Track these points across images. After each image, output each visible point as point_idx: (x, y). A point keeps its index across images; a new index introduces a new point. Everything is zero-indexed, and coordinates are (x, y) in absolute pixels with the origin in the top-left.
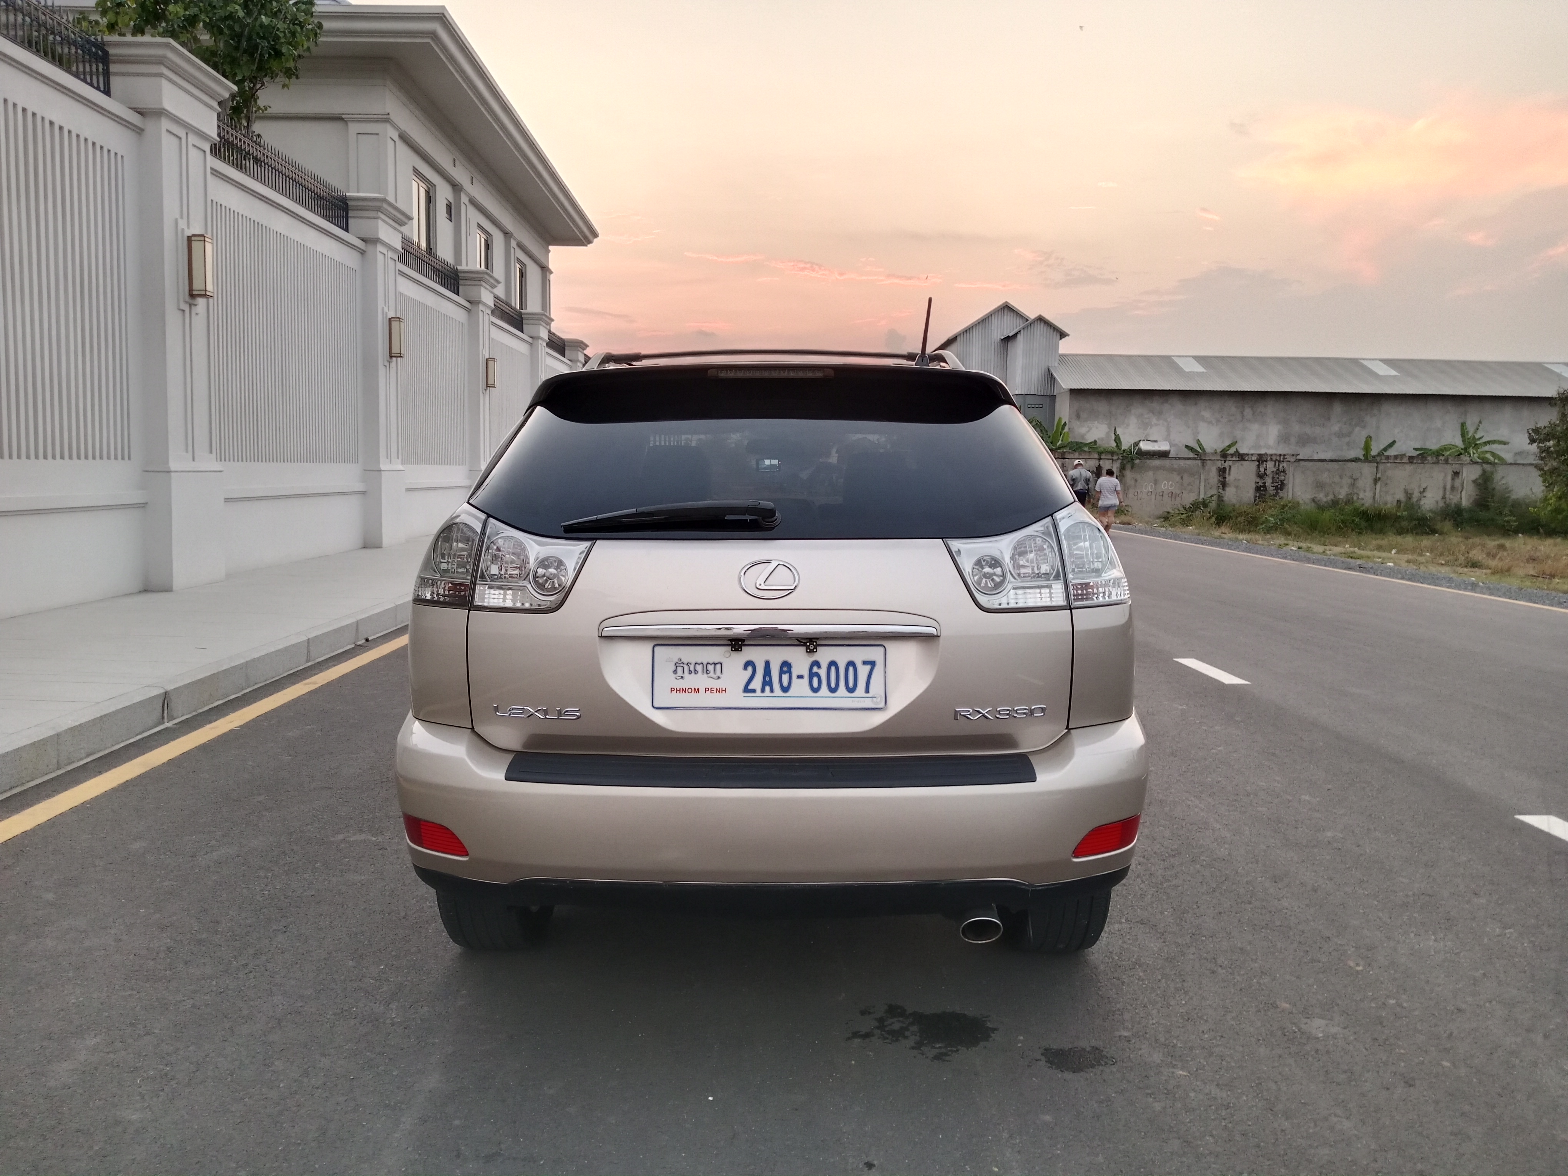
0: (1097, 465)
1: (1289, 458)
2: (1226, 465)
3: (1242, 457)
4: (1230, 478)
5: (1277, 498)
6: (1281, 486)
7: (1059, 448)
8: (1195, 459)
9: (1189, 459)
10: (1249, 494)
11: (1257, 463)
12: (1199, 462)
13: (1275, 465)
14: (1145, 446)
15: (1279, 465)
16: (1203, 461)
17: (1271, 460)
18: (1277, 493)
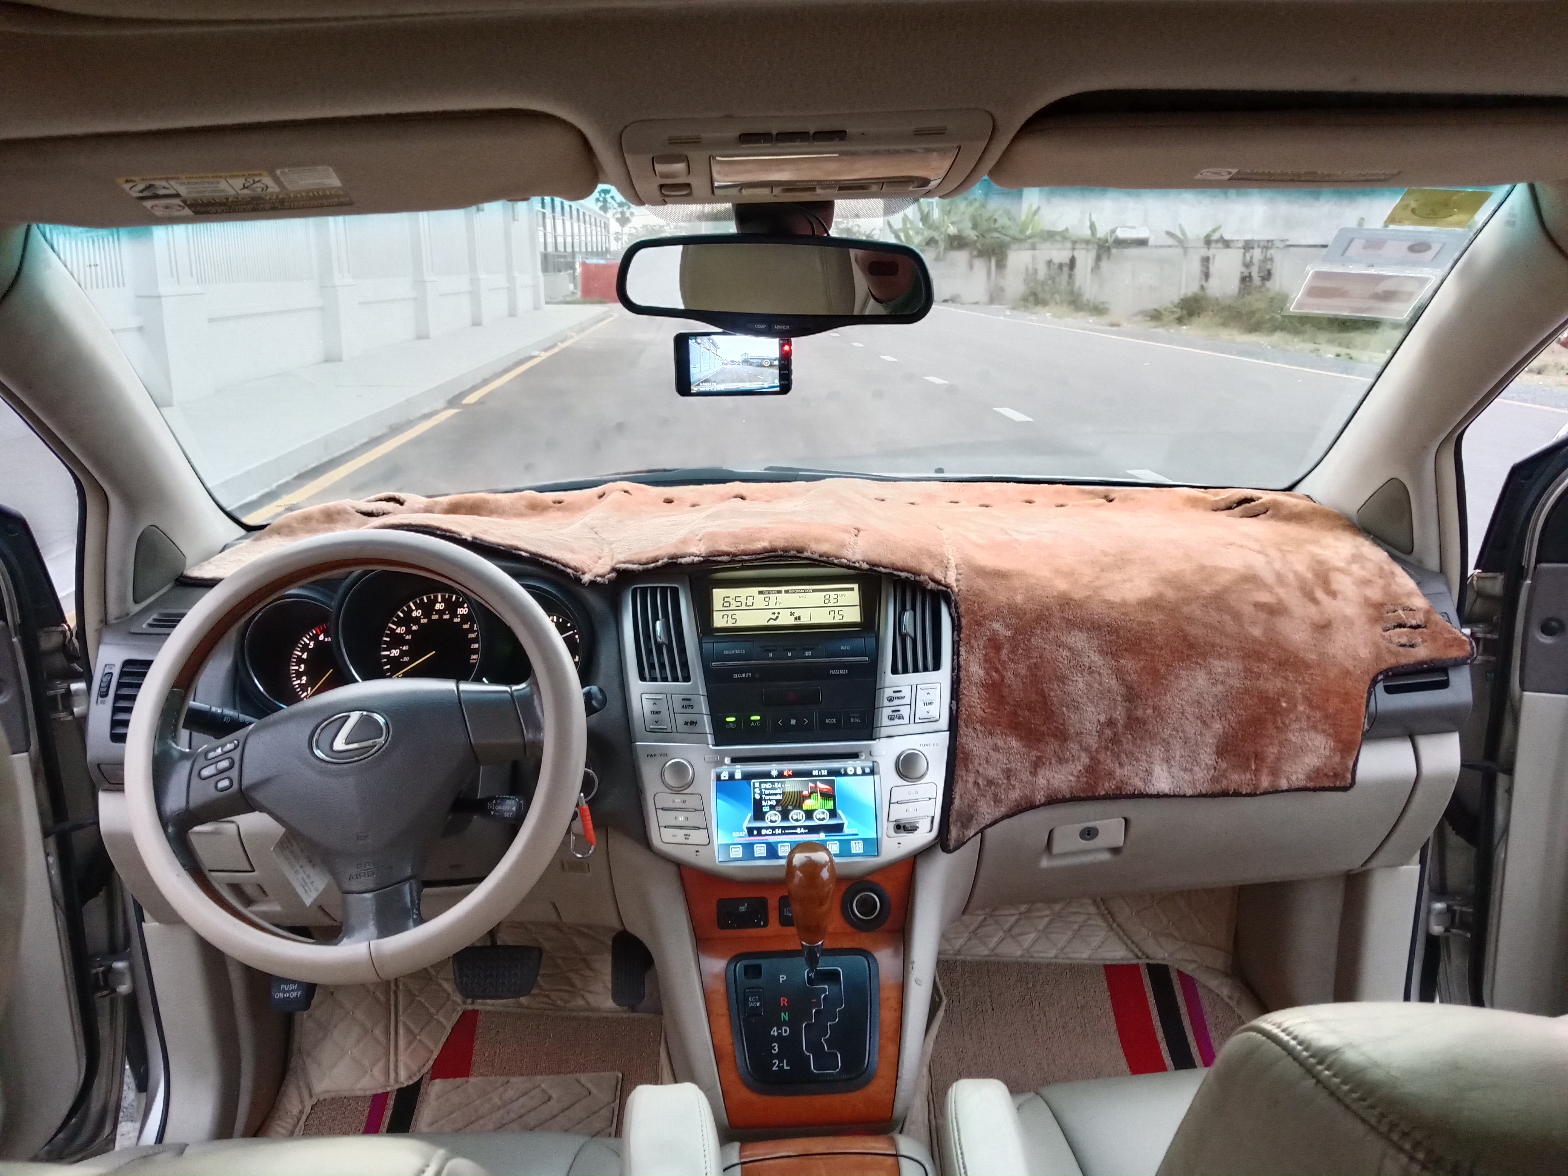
0: (1070, 256)
1: (1277, 244)
2: (1210, 253)
3: (1227, 244)
4: (1213, 269)
5: (1263, 289)
6: (1267, 276)
7: (1030, 237)
8: (1176, 246)
9: (1170, 246)
10: (1233, 286)
11: (1243, 251)
12: (1180, 251)
13: (1262, 252)
14: (1122, 234)
15: (1266, 253)
16: (1185, 249)
17: (1259, 246)
18: (1263, 284)
